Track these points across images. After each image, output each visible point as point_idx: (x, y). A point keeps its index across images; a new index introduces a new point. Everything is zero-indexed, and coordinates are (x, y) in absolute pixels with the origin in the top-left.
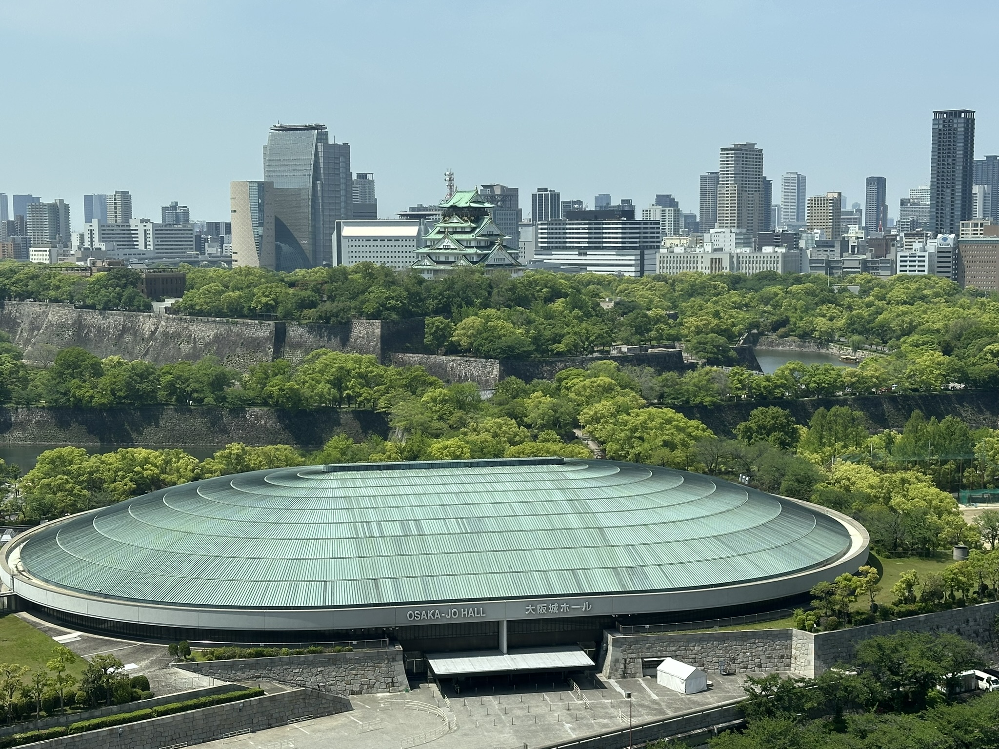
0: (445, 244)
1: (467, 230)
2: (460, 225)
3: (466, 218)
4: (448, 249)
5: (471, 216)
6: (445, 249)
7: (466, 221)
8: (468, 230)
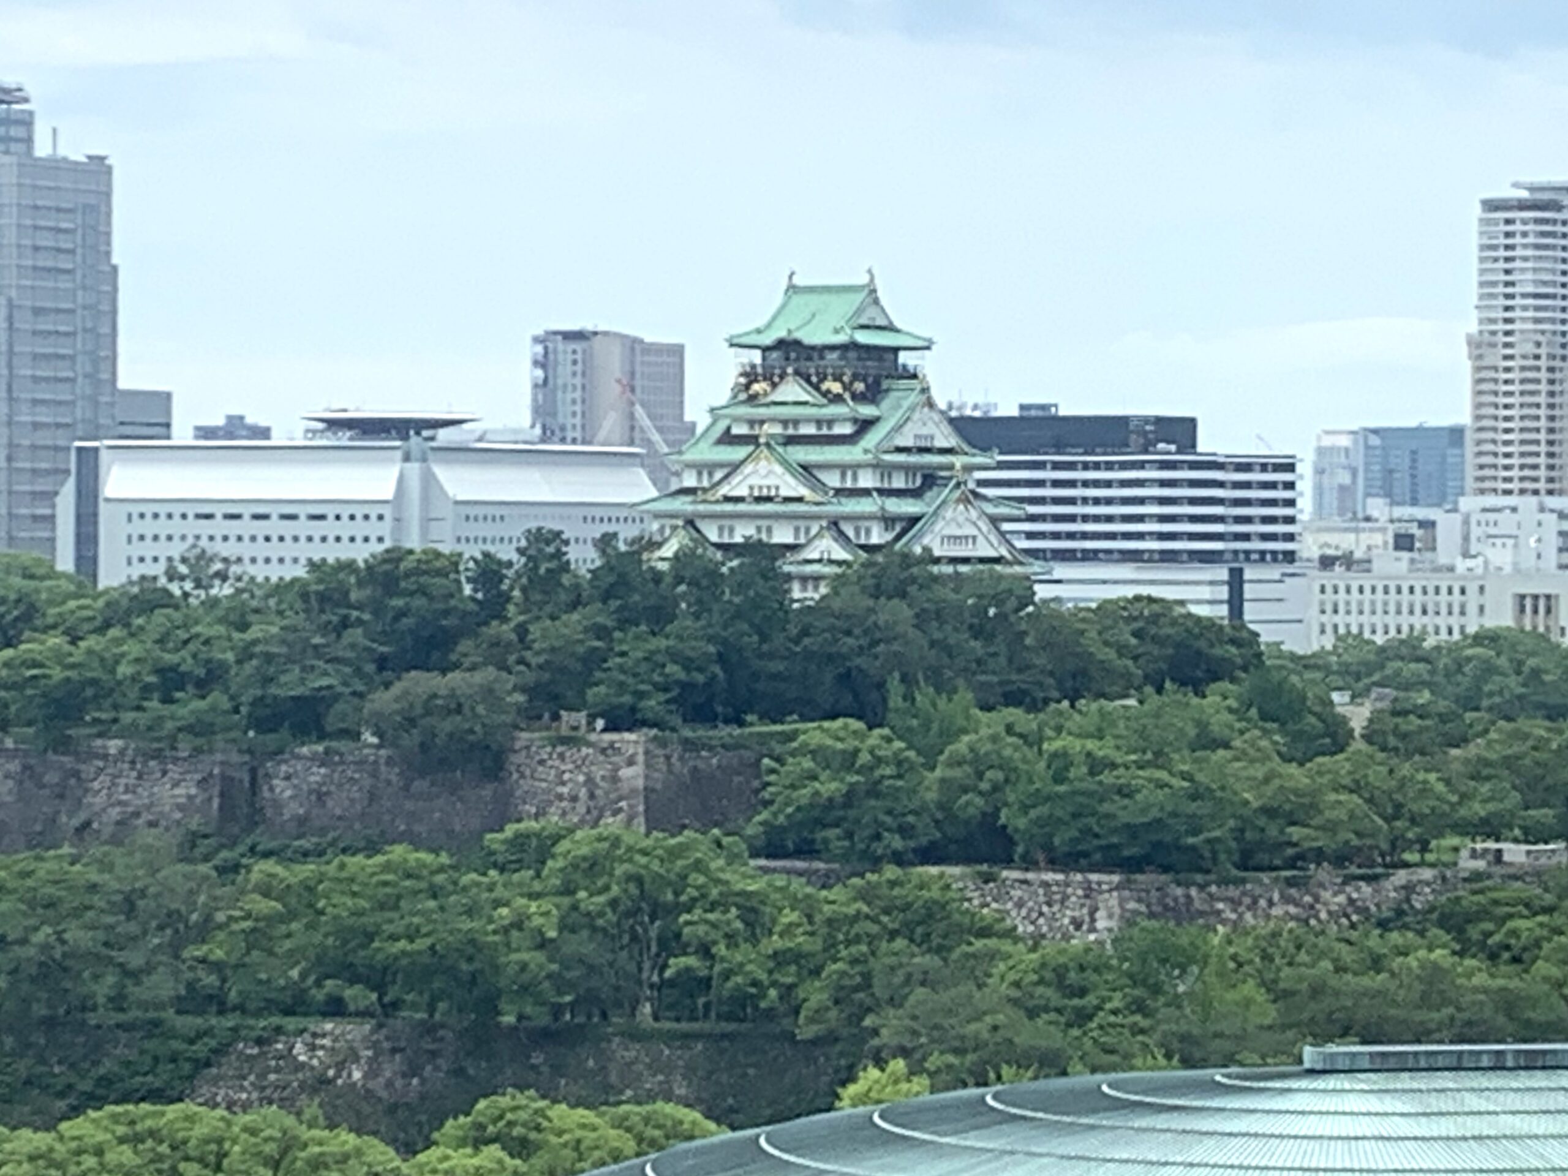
0: (755, 481)
1: (839, 430)
2: (813, 411)
3: (836, 388)
4: (769, 499)
5: (855, 377)
6: (759, 500)
7: (838, 399)
8: (847, 429)
